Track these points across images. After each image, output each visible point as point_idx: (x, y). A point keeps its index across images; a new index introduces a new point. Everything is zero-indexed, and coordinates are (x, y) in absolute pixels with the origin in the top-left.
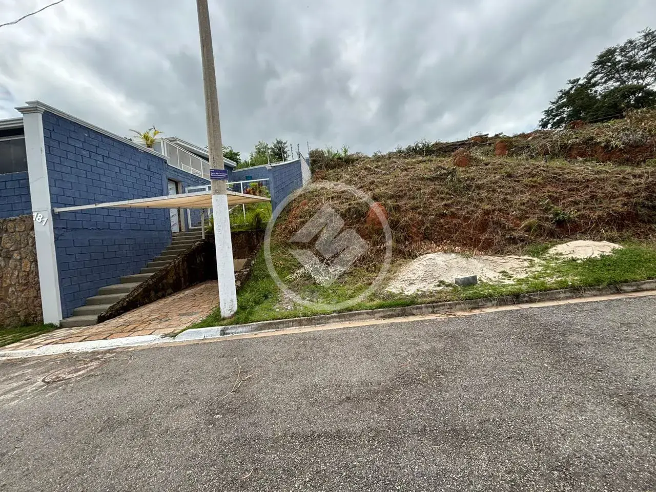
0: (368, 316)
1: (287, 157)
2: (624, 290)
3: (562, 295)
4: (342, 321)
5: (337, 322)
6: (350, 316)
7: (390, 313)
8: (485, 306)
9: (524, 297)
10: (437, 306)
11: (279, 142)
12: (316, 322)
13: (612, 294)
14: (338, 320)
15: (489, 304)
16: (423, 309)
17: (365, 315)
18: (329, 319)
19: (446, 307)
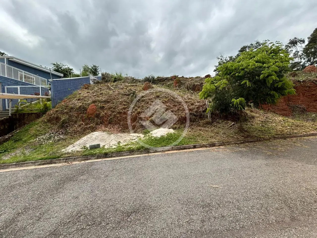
0: (32, 164)
1: (98, 74)
2: (150, 152)
3: (126, 154)
4: (17, 167)
5: (14, 167)
6: (21, 164)
7: (43, 162)
8: (91, 159)
9: (109, 155)
10: (68, 159)
11: (95, 66)
12: (2, 167)
13: (145, 153)
14: (14, 166)
15: (93, 158)
16: (61, 160)
17: (30, 164)
18: (10, 166)
19: (72, 159)
